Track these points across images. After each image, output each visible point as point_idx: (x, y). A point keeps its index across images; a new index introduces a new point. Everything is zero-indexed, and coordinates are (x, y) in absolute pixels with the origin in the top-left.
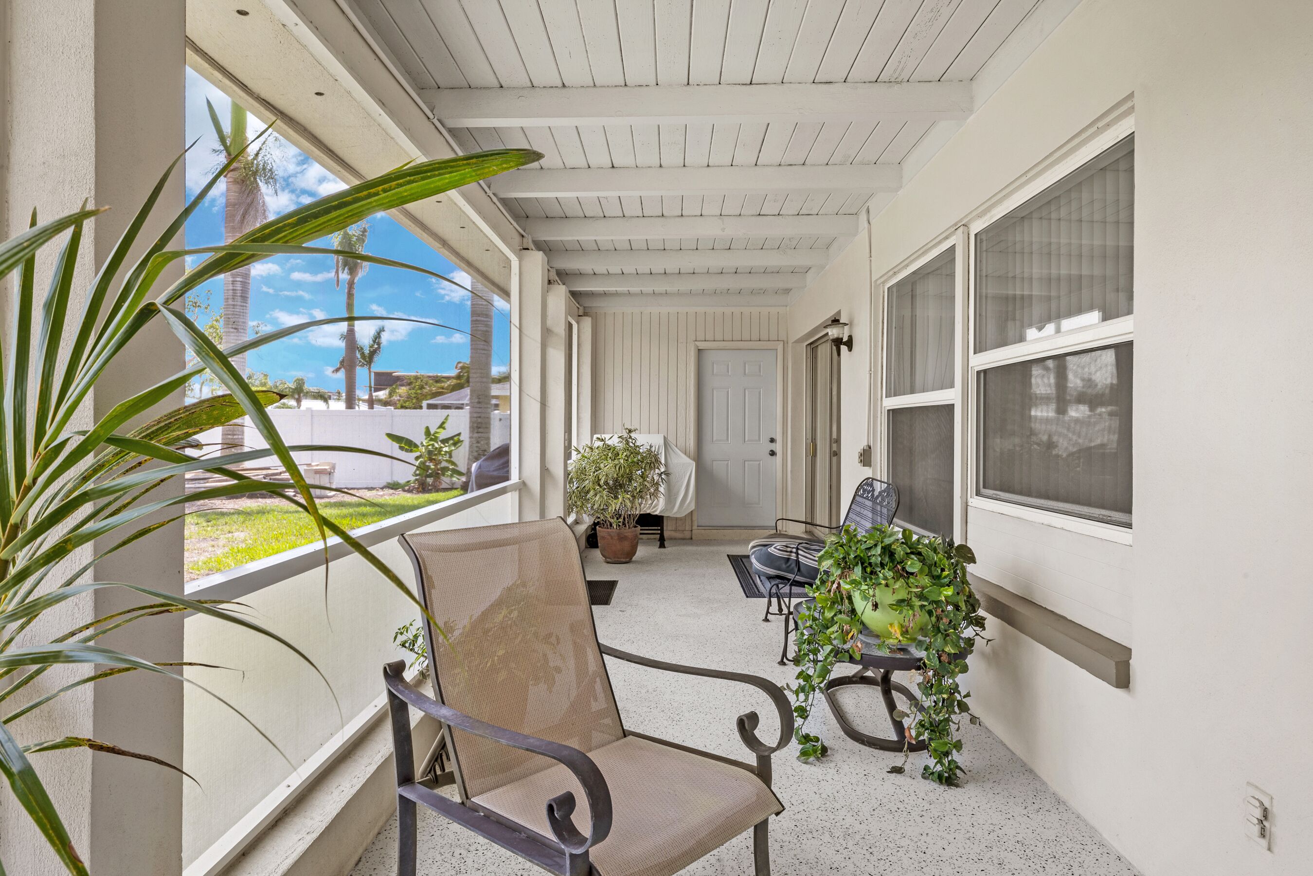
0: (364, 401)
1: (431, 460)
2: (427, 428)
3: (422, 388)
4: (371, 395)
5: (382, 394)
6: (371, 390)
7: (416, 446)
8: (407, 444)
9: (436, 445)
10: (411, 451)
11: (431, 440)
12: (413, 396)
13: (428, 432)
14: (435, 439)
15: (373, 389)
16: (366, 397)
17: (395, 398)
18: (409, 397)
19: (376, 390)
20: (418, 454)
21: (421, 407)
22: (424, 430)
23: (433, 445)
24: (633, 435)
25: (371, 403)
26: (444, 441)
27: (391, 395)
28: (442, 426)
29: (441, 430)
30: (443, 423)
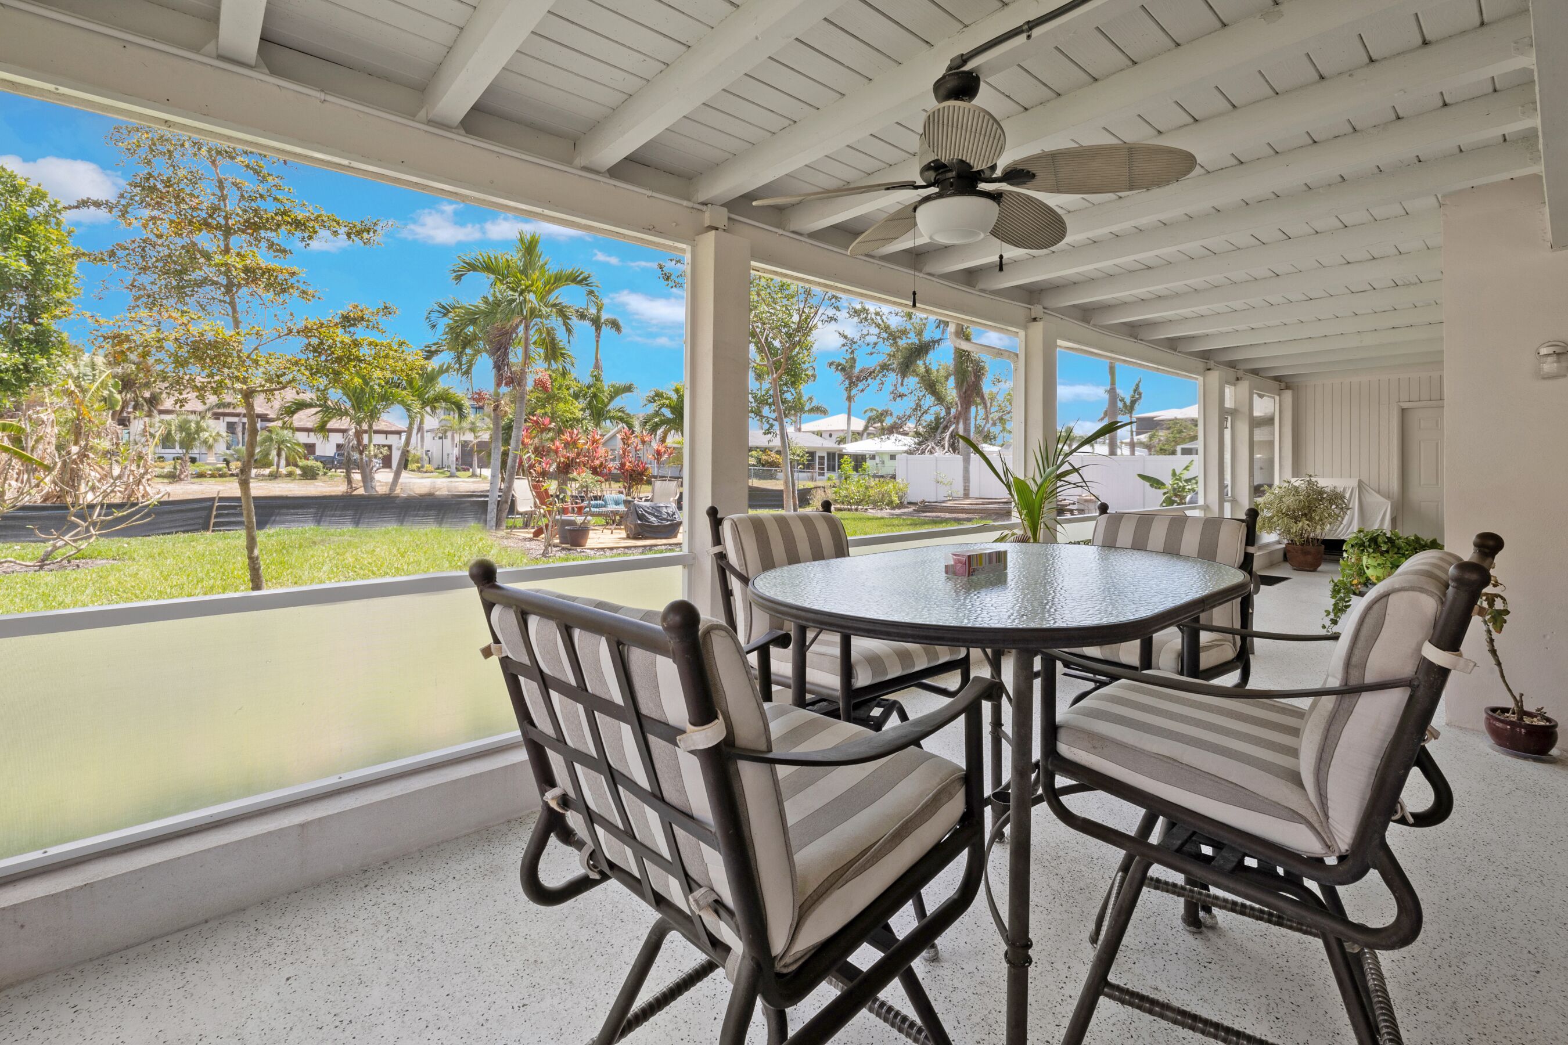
0: (1126, 444)
1: (1176, 496)
2: (1174, 471)
3: (1180, 432)
4: (1132, 439)
5: (1144, 438)
6: (1132, 435)
7: (1163, 484)
8: (1156, 483)
9: (1181, 484)
10: (1159, 488)
11: (1177, 479)
12: (1171, 439)
13: (1174, 474)
14: (1180, 479)
15: (1134, 433)
16: (1128, 440)
17: (1155, 441)
18: (1168, 440)
19: (1138, 434)
20: (1165, 490)
21: (1174, 453)
22: (1171, 472)
23: (1177, 484)
24: (1313, 479)
25: (1132, 445)
26: (1187, 481)
27: (1151, 438)
28: (1186, 468)
29: (1185, 471)
30: (1187, 467)
